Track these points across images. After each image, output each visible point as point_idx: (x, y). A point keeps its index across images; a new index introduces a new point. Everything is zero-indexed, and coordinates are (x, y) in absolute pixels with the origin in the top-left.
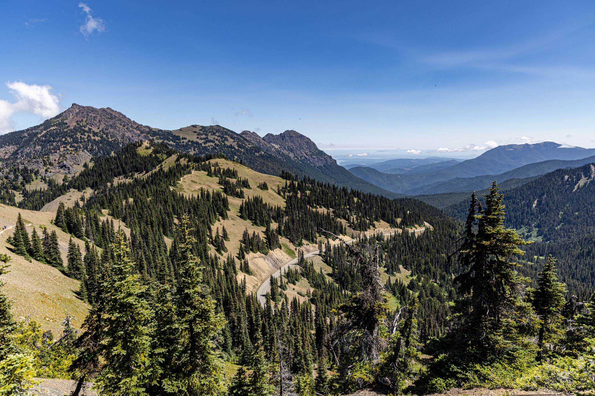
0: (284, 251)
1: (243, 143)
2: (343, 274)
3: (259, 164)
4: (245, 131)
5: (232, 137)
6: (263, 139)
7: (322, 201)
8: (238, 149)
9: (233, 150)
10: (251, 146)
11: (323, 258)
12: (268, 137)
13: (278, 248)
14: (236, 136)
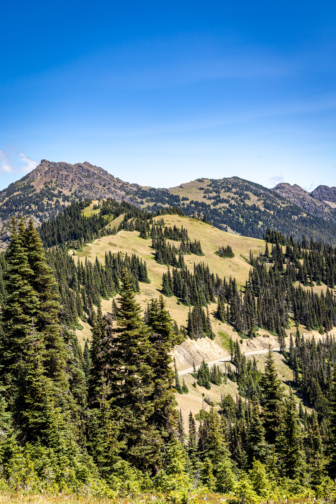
1: (273, 202)
4: (280, 184)
5: (255, 194)
6: (311, 195)
8: (265, 211)
9: (257, 212)
11: (285, 357)
13: (207, 338)
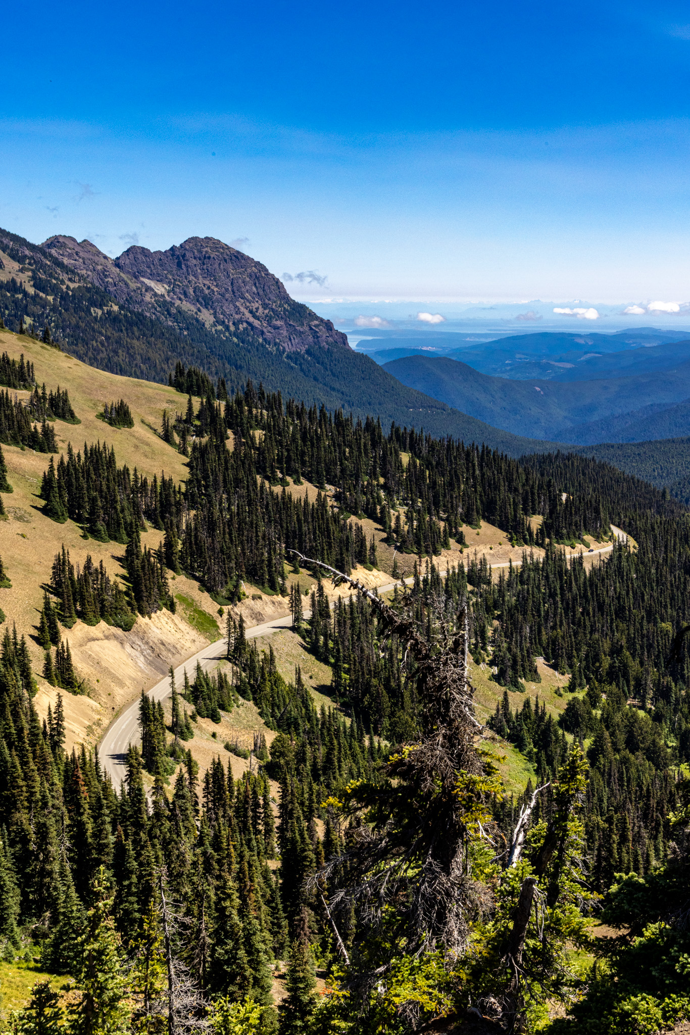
0: (182, 618)
1: (51, 275)
2: (367, 688)
3: (103, 345)
4: (56, 237)
5: (14, 257)
6: (117, 263)
7: (303, 463)
8: (37, 295)
9: (20, 296)
10: (76, 285)
11: (303, 638)
12: (131, 256)
13: (164, 610)
14: (27, 252)
